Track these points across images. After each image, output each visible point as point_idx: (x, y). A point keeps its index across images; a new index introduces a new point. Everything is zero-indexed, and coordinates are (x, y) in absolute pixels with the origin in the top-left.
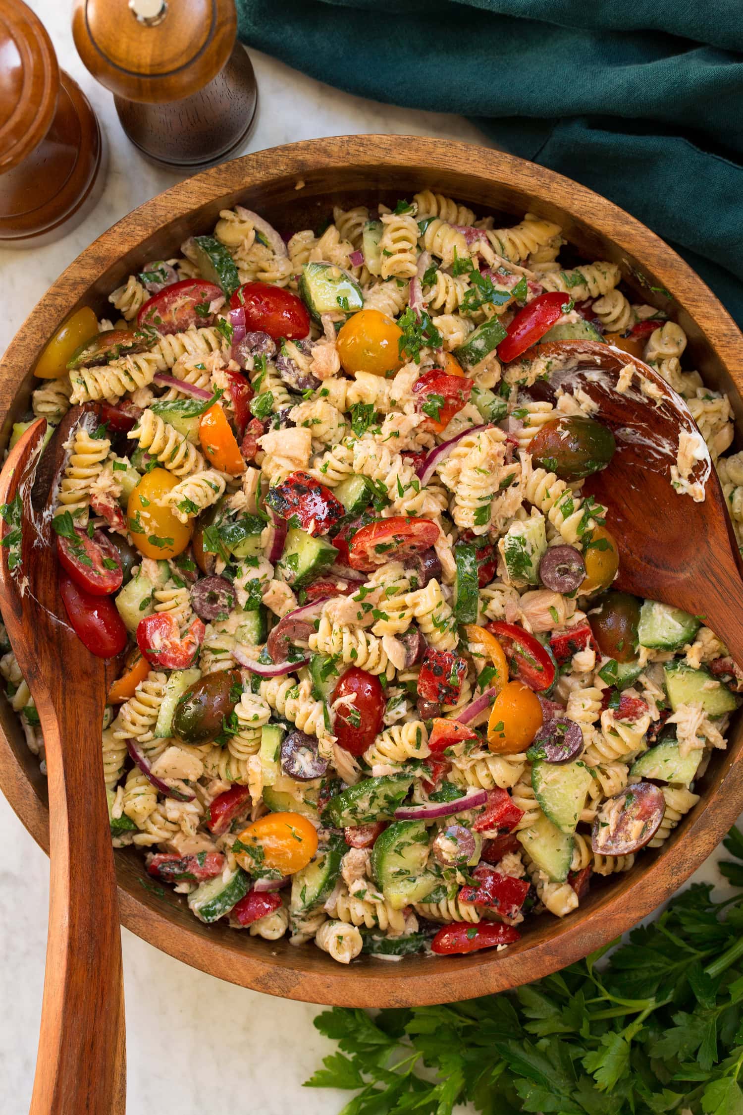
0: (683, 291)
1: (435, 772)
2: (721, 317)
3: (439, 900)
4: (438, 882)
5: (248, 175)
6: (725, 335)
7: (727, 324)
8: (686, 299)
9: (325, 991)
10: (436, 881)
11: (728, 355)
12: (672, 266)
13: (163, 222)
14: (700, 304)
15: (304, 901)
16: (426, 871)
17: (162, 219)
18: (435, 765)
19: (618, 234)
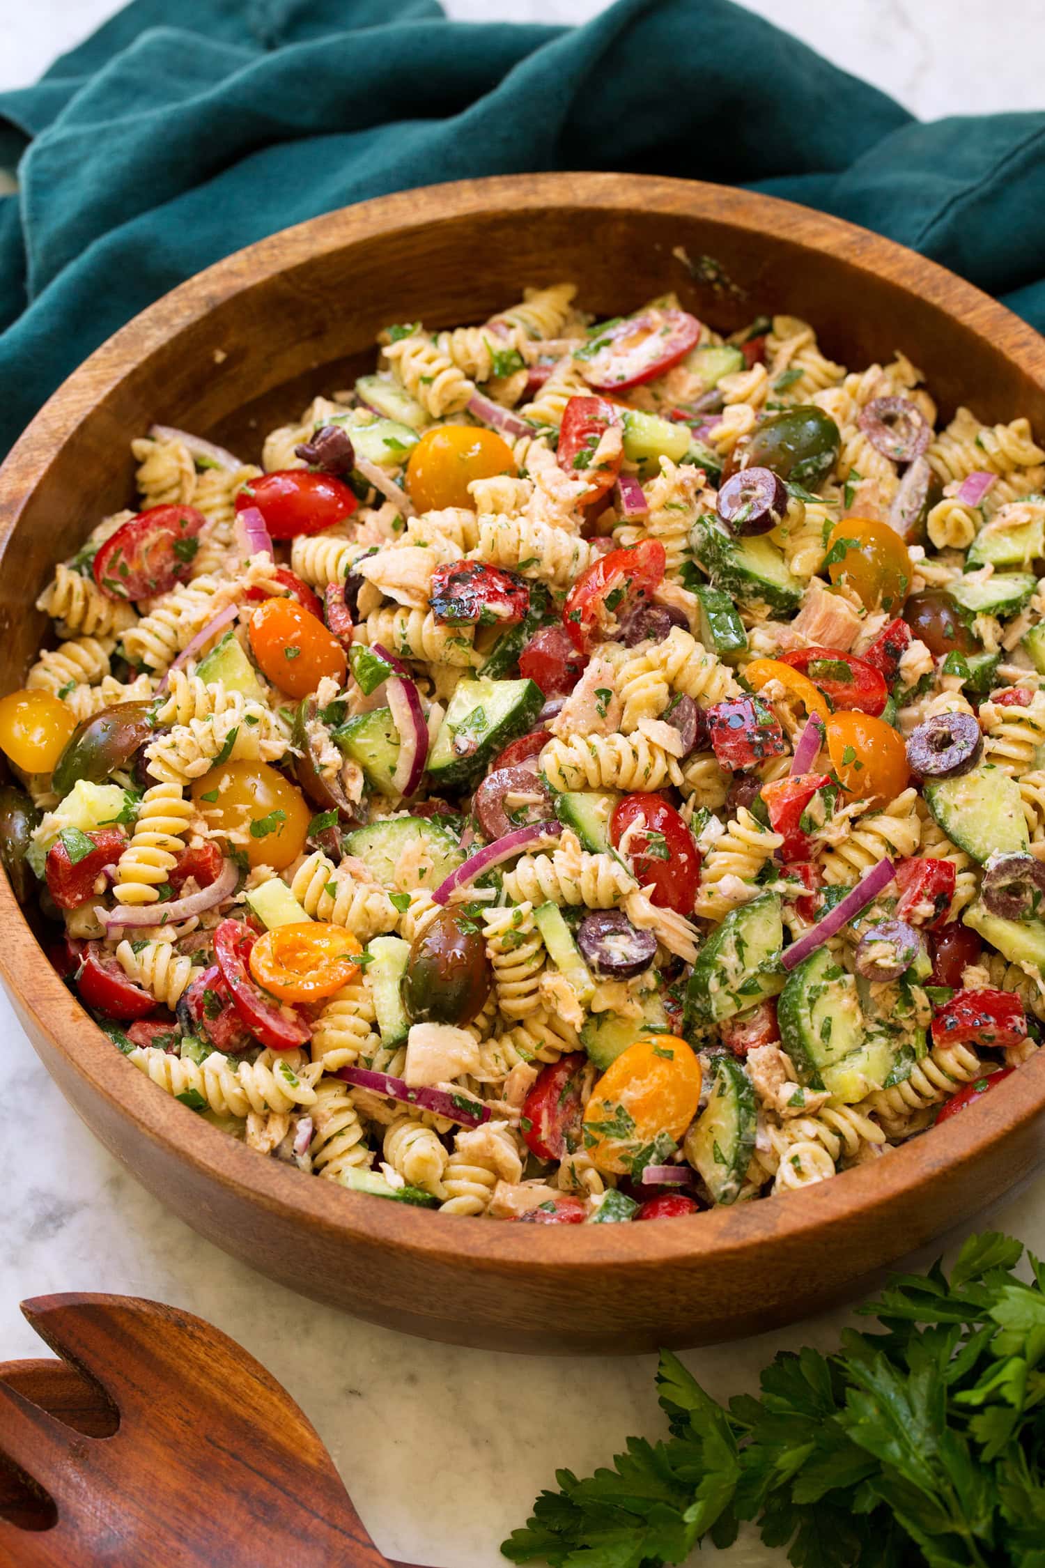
0: (771, 222)
1: (806, 876)
2: (836, 226)
3: (909, 1071)
4: (893, 1047)
5: (148, 337)
6: (853, 243)
7: (847, 230)
8: (781, 228)
9: (825, 1201)
10: (889, 1044)
11: (872, 262)
12: (739, 203)
13: (65, 434)
14: (801, 225)
15: (725, 1162)
16: (869, 1037)
17: (62, 430)
18: (799, 868)
19: (653, 200)
